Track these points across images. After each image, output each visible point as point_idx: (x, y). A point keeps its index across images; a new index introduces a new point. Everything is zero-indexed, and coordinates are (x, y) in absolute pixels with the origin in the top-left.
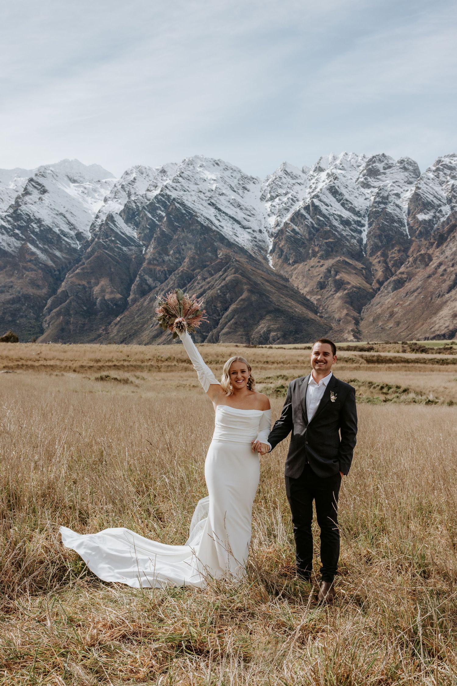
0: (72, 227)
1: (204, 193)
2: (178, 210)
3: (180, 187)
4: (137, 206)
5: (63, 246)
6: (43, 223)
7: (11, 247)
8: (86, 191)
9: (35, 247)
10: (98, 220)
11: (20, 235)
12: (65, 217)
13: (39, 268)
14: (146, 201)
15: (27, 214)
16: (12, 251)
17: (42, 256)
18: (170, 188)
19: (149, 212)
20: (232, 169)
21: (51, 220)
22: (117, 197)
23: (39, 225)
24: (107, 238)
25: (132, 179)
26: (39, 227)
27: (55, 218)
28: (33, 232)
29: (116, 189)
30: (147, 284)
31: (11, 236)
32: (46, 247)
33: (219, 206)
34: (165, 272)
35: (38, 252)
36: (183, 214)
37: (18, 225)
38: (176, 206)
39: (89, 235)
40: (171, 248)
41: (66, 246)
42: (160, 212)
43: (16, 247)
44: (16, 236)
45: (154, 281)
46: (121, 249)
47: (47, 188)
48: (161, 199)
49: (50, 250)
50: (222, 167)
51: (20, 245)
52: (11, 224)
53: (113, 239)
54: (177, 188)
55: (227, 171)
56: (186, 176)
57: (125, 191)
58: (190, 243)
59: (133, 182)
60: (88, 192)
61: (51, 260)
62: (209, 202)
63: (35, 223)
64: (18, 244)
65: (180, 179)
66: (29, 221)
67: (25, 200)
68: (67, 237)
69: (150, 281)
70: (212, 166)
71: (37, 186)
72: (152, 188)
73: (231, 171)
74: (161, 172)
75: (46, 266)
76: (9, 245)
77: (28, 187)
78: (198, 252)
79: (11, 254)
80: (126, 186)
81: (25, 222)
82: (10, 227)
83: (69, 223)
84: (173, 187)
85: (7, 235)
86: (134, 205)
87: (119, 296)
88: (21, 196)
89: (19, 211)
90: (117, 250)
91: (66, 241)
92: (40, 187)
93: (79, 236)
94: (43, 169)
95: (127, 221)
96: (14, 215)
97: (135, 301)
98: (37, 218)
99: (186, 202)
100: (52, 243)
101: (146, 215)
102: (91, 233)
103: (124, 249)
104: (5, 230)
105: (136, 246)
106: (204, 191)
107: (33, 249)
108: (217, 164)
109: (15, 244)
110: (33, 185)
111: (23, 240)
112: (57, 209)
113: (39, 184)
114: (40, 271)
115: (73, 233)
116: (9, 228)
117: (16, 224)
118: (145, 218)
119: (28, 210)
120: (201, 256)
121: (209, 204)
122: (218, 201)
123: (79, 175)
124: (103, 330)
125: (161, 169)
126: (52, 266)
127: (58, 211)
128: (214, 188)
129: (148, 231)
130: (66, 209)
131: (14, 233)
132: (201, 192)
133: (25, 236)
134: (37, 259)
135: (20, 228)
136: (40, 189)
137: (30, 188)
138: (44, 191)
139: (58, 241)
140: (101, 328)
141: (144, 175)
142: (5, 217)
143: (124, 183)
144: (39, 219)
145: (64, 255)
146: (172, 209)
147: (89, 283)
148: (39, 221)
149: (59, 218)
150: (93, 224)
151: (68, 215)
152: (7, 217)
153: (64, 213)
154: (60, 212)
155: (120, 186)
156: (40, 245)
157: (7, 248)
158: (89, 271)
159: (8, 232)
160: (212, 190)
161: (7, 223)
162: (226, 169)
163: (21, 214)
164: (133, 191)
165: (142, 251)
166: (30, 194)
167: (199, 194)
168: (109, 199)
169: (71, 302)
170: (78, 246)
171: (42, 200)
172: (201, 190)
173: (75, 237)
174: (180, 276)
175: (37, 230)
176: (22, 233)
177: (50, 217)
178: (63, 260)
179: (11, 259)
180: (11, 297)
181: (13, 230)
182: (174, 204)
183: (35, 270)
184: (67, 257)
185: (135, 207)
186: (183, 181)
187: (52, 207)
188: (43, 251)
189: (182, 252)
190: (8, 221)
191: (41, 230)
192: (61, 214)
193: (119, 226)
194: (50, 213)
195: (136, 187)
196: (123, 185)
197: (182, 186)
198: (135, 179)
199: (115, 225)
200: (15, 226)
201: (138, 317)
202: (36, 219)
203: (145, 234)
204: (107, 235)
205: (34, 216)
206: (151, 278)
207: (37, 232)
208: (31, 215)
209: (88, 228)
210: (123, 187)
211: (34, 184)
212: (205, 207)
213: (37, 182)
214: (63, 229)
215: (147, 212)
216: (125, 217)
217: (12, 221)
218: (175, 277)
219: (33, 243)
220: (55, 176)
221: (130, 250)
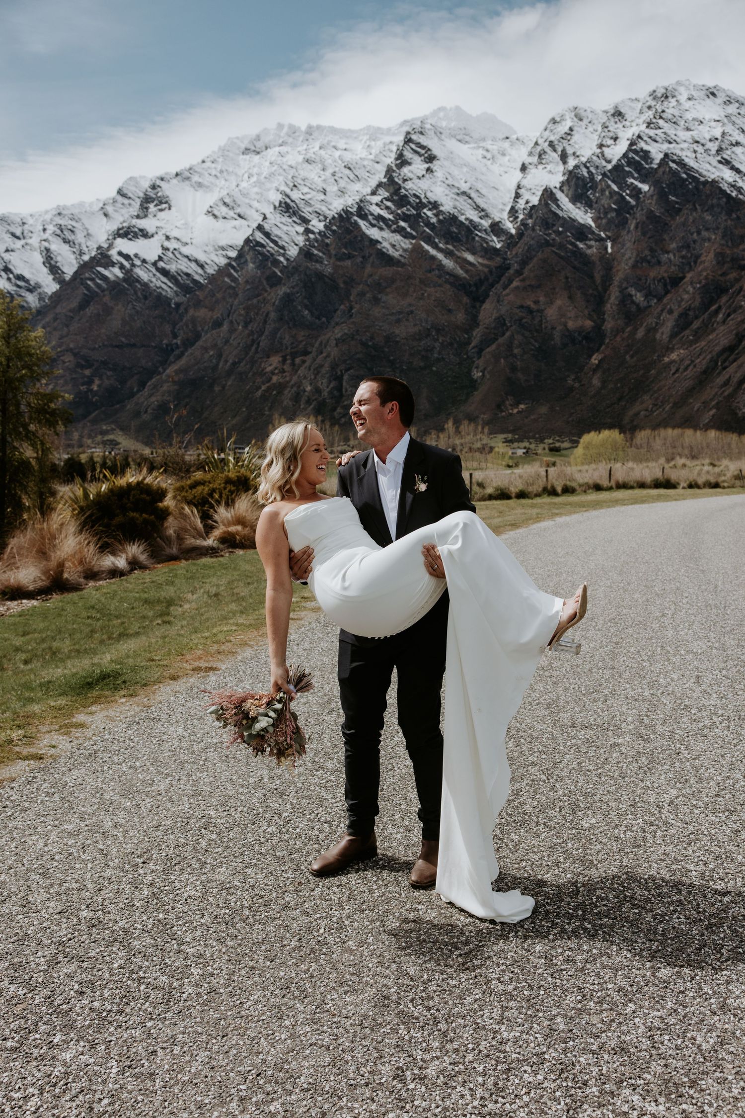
0: (483, 213)
1: (703, 145)
2: (675, 173)
3: (663, 136)
4: (589, 172)
5: (477, 244)
6: (441, 208)
7: (397, 250)
8: (489, 155)
9: (433, 248)
10: (520, 200)
11: (409, 230)
12: (470, 198)
13: (445, 282)
14: (604, 163)
15: (415, 195)
16: (401, 255)
17: (448, 263)
18: (645, 138)
19: (613, 181)
20: (737, 101)
21: (451, 204)
22: (544, 161)
23: (435, 211)
24: (548, 228)
25: (566, 129)
26: (436, 215)
27: (456, 200)
28: (428, 224)
29: (539, 148)
30: (633, 302)
31: (394, 232)
32: (450, 247)
33: (737, 165)
34: (665, 281)
35: (440, 256)
36: (684, 180)
37: (404, 213)
38: (671, 168)
39: (511, 227)
40: (672, 239)
41: (482, 245)
42: (632, 180)
43: (405, 250)
44: (400, 231)
45: (646, 296)
46: (576, 246)
47: (435, 151)
48: (633, 158)
49: (456, 252)
50: (721, 98)
51: (410, 246)
52: (392, 213)
53: (561, 229)
54: (658, 139)
55: (731, 106)
56: (670, 117)
57: (555, 150)
58: (707, 229)
59: (569, 134)
60: (493, 157)
61: (461, 268)
62: (719, 158)
63: (430, 210)
64: (406, 244)
65: (661, 122)
66: (420, 205)
67: (402, 174)
68: (479, 231)
69: (639, 297)
70: (706, 98)
71: (419, 150)
72: (610, 142)
73: (737, 105)
74: (613, 115)
75: (456, 277)
76: (393, 246)
77: (405, 153)
78: (730, 244)
79: (399, 261)
80: (556, 142)
81: (413, 208)
82: (391, 217)
83: (478, 208)
84: (650, 137)
85: (387, 230)
86: (585, 172)
87: (589, 323)
88: (395, 168)
89: (403, 190)
90: (570, 247)
91: (480, 237)
92: (423, 152)
93: (496, 228)
94: (419, 123)
95: (575, 200)
96: (396, 198)
97: (617, 331)
98: (432, 200)
99: (687, 160)
100: (459, 241)
101: (609, 186)
102: (511, 222)
103: (581, 245)
104: (384, 223)
105: (596, 240)
106: (702, 141)
107: (433, 252)
108: (713, 94)
109: (403, 245)
110: (412, 149)
111: (413, 237)
112: (456, 185)
113: (423, 147)
114: (448, 286)
115: (486, 223)
116: (390, 220)
117: (399, 211)
118: (607, 193)
119: (415, 188)
120: (735, 250)
121: (720, 162)
122: (733, 156)
123: (464, 132)
124: (574, 380)
125: (612, 111)
126: (465, 278)
127: (458, 189)
128: (718, 135)
129: (614, 214)
130: (468, 185)
131: (398, 227)
132: (697, 142)
133: (417, 232)
134: (441, 266)
135: (405, 218)
136: (423, 155)
137: (408, 154)
138: (431, 159)
139: (467, 237)
140: (568, 376)
141: (585, 121)
142: (382, 201)
143: (552, 138)
144: (436, 202)
145: (480, 260)
146: (664, 173)
147: (536, 302)
148: (435, 205)
149: (461, 199)
150: (513, 208)
151: (473, 195)
152: (385, 202)
153: (469, 192)
154: (462, 190)
155: (547, 143)
156: (441, 245)
157: (391, 251)
158: (533, 283)
159: (389, 227)
160: (717, 139)
161: (385, 211)
162: (728, 102)
163: (406, 196)
164: (570, 151)
165: (606, 248)
166: (410, 164)
167: (695, 146)
168: (530, 166)
169: (513, 335)
170: (497, 243)
171: (432, 171)
172: (698, 139)
173: (489, 229)
174: (704, 286)
175: (434, 220)
176: (410, 227)
177: (449, 198)
178: (480, 268)
179: (400, 269)
180: (416, 329)
181: (395, 222)
182: (668, 164)
183: (440, 286)
184: (485, 262)
185: (586, 175)
186: (666, 125)
187: (450, 182)
188: (448, 254)
189: (692, 245)
190: (387, 208)
191: (439, 221)
192: (464, 193)
193: (565, 208)
194: (447, 192)
195: (575, 142)
196: (551, 142)
197: (665, 133)
198: (571, 129)
199: (558, 206)
200: (398, 214)
201: (632, 357)
202: (430, 202)
203: (609, 220)
204: (547, 223)
205: (426, 197)
206: (640, 291)
207: (433, 224)
208: (422, 196)
209: (505, 215)
210: (551, 145)
211: (413, 146)
212: (715, 167)
213: (419, 143)
214: (471, 217)
215: (610, 182)
216: (570, 194)
217: (393, 207)
218: (694, 288)
219: (429, 240)
220: (439, 133)
221: (590, 247)
